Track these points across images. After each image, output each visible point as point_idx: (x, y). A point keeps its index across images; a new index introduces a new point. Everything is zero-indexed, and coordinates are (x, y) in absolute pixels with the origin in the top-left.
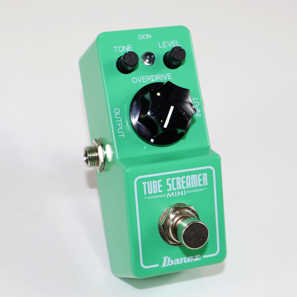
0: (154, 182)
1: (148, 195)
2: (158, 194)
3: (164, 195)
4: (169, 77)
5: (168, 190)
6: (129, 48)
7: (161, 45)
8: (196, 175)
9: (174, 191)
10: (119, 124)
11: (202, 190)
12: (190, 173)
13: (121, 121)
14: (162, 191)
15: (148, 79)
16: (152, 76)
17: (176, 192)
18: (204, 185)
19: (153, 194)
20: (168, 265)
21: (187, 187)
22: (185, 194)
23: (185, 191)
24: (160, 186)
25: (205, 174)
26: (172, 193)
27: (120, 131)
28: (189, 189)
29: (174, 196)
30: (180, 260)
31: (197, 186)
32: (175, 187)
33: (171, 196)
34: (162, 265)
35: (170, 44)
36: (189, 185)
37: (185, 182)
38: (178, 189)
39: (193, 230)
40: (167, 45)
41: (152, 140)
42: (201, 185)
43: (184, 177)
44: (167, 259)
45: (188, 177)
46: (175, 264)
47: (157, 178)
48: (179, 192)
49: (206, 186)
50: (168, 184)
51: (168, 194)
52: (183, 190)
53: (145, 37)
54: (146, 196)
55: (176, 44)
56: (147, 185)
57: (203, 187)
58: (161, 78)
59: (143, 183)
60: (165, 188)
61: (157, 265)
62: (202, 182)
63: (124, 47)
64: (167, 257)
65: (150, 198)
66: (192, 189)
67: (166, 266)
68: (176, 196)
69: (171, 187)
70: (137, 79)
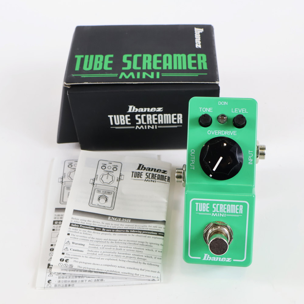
0: (204, 204)
1: (198, 211)
2: (206, 212)
3: (210, 214)
4: (235, 134)
5: (213, 211)
6: (210, 110)
7: (234, 110)
8: (234, 205)
9: (217, 213)
10: (192, 160)
11: (238, 216)
12: (231, 203)
13: (194, 158)
14: (208, 211)
15: (219, 133)
16: (222, 131)
17: (218, 214)
18: (240, 213)
19: (202, 212)
20: (207, 259)
21: (227, 212)
22: (225, 216)
23: (225, 214)
24: (208, 207)
25: (241, 206)
26: (216, 214)
27: (192, 165)
28: (228, 214)
29: (217, 216)
30: (216, 258)
31: (234, 212)
32: (219, 210)
33: (214, 216)
34: (203, 259)
35: (240, 110)
36: (228, 211)
37: (226, 208)
38: (220, 212)
39: (216, 243)
40: (238, 111)
41: (211, 176)
42: (238, 213)
43: (226, 205)
44: (207, 256)
45: (229, 205)
46: (212, 260)
47: (206, 202)
48: (220, 214)
49: (241, 214)
50: (213, 207)
51: (213, 214)
52: (224, 213)
53: (223, 103)
54: (197, 212)
55: (245, 111)
56: (198, 205)
57: (239, 214)
58: (228, 133)
59: (196, 203)
60: (211, 209)
61: (200, 258)
62: (238, 211)
63: (207, 108)
64: (207, 254)
65: (200, 214)
66: (230, 214)
67: (205, 260)
68: (218, 216)
69: (216, 210)
70: (211, 132)
